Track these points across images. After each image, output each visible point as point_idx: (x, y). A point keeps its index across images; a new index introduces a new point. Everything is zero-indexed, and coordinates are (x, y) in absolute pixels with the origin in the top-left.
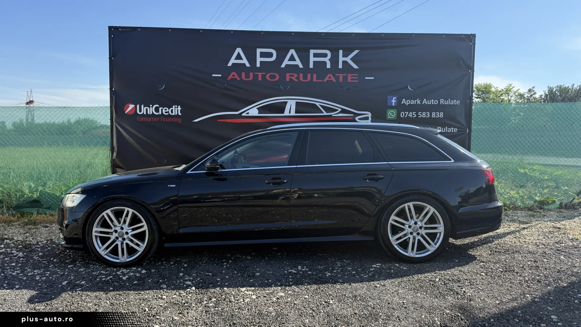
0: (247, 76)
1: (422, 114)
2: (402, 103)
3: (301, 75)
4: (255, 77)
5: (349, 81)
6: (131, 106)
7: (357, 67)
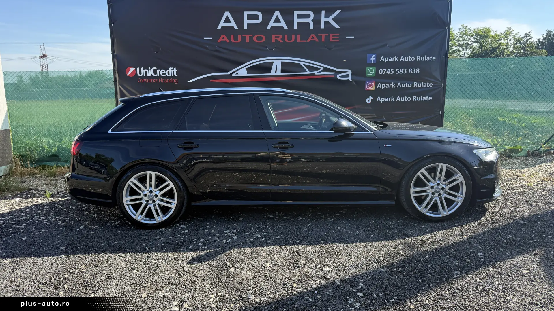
0: (236, 38)
1: (399, 70)
2: (381, 61)
3: (286, 36)
4: (244, 39)
5: (331, 40)
6: (132, 69)
7: (339, 27)
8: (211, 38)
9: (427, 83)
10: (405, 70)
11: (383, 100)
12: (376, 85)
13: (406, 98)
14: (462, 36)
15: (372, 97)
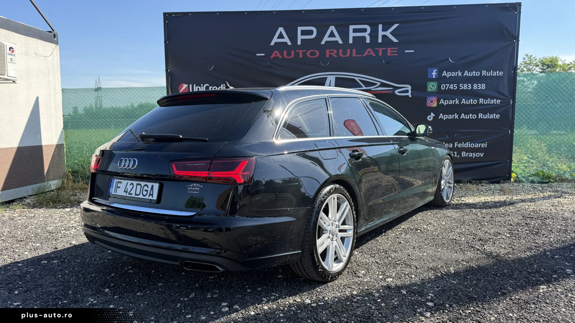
0: (289, 54)
1: (463, 86)
2: (443, 76)
3: (341, 51)
4: (297, 54)
5: (389, 54)
6: (185, 86)
7: (397, 41)
8: (264, 55)
9: (493, 99)
10: (469, 85)
11: (446, 117)
12: (438, 101)
13: (471, 115)
14: (527, 66)
15: (434, 114)
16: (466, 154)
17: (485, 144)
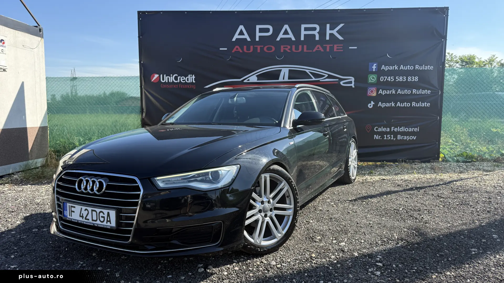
0: (248, 49)
1: (399, 78)
2: (382, 69)
3: (294, 47)
4: (255, 49)
5: (335, 50)
7: (343, 39)
8: (226, 49)
9: (425, 90)
10: (404, 78)
11: (384, 105)
12: (378, 91)
13: (405, 103)
14: (448, 63)
15: (373, 102)
16: (401, 137)
17: (418, 128)
